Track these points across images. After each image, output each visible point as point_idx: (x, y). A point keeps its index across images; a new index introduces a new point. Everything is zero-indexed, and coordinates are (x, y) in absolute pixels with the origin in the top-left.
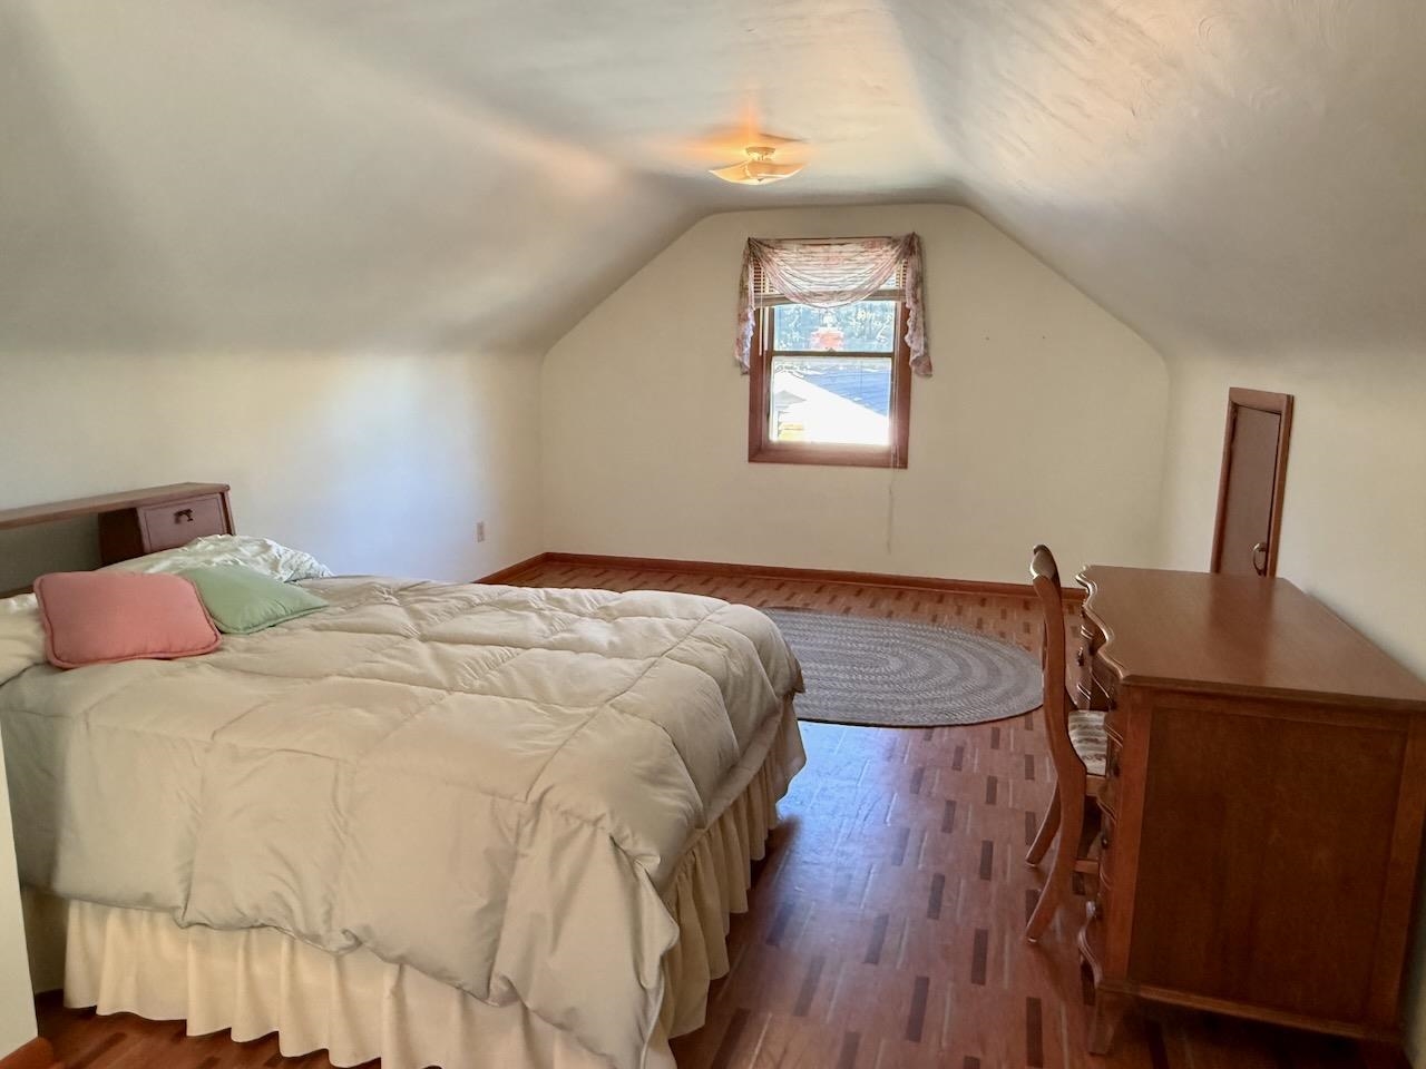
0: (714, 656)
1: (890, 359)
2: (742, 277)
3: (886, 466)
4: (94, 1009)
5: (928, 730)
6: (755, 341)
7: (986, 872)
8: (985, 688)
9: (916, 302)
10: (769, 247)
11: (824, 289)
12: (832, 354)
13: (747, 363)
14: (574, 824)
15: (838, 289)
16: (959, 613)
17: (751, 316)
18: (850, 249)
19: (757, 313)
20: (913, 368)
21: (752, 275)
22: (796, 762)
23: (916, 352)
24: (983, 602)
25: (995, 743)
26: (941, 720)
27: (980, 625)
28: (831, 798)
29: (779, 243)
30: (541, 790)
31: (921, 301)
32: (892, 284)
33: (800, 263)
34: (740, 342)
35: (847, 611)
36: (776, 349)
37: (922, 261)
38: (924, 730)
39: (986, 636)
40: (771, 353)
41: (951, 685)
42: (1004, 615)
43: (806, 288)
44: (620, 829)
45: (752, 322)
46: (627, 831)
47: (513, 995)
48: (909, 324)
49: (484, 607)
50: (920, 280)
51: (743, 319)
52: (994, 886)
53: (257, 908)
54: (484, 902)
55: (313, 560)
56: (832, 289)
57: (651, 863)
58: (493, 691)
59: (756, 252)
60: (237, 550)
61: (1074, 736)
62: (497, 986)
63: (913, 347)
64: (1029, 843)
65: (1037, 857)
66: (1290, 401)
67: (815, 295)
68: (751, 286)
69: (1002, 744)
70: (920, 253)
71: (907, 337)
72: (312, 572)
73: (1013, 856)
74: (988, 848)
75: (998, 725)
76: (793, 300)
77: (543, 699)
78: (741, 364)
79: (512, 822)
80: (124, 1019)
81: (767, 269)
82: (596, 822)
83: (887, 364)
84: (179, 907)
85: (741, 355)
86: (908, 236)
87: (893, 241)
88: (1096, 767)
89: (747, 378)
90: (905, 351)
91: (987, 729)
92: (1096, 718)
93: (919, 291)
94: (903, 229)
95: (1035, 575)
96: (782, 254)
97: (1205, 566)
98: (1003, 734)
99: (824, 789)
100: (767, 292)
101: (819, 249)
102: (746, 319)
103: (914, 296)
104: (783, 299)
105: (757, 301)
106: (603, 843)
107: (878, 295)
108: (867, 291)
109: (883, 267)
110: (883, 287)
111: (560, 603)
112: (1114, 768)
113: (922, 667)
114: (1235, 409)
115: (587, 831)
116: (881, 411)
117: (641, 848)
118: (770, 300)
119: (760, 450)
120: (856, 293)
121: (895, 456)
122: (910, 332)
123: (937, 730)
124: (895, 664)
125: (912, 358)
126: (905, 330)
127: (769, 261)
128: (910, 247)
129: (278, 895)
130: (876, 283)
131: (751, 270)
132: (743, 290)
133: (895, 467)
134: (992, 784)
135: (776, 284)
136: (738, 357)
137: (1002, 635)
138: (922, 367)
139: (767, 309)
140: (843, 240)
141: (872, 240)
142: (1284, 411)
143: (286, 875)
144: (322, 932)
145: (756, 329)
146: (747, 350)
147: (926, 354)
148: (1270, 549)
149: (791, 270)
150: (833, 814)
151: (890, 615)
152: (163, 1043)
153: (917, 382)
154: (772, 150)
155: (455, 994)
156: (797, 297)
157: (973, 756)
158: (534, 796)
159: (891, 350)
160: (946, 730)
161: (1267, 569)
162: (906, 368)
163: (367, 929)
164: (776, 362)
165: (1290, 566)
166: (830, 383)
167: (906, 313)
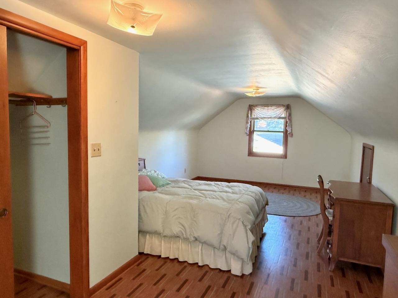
0: (253, 195)
1: (283, 133)
2: (247, 113)
3: (282, 158)
4: (143, 252)
5: (294, 217)
6: (250, 128)
7: (308, 243)
8: (307, 209)
9: (289, 120)
10: (254, 106)
11: (266, 116)
12: (268, 131)
13: (248, 133)
14: (235, 219)
15: (270, 116)
16: (300, 194)
17: (249, 122)
18: (273, 108)
19: (251, 122)
20: (288, 135)
21: (250, 113)
22: (266, 220)
23: (289, 131)
24: (306, 191)
25: (309, 220)
26: (297, 215)
27: (305, 196)
28: (274, 228)
29: (256, 106)
30: (229, 214)
31: (290, 120)
32: (283, 116)
33: (261, 110)
34: (246, 128)
35: (272, 192)
36: (255, 130)
37: (291, 110)
38: (293, 217)
39: (307, 199)
40: (254, 131)
41: (299, 208)
42: (311, 195)
43: (262, 116)
44: (243, 221)
45: (249, 124)
46: (245, 221)
47: (225, 249)
48: (287, 125)
49: (203, 185)
50: (290, 115)
51: (247, 123)
52: (310, 245)
53: (177, 233)
54: (219, 232)
55: (164, 175)
56: (269, 116)
57: (249, 227)
58: (214, 198)
59: (251, 108)
60: (151, 172)
61: (326, 213)
62: (222, 247)
63: (288, 130)
64: (317, 238)
65: (319, 240)
66: (373, 147)
67: (265, 118)
68: (250, 115)
69: (311, 220)
70: (290, 109)
71: (287, 128)
72: (164, 177)
73: (314, 240)
74: (308, 239)
75: (310, 217)
76: (260, 119)
77: (223, 199)
78: (247, 133)
79: (224, 219)
80: (148, 254)
81: (253, 112)
82: (239, 219)
83: (282, 134)
84: (162, 233)
85: (247, 131)
86: (287, 105)
87: (283, 106)
88: (331, 218)
89: (248, 136)
90: (286, 131)
91: (308, 218)
92: (331, 211)
93: (290, 117)
94: (286, 103)
95: (318, 180)
96: (257, 108)
97: (358, 181)
98: (311, 219)
99: (272, 227)
100: (253, 117)
101: (266, 107)
102: (248, 123)
103: (289, 118)
104: (257, 118)
105: (251, 119)
106: (241, 223)
107: (280, 118)
108: (277, 117)
109: (281, 112)
110: (281, 116)
111: (218, 184)
112: (334, 217)
113: (291, 204)
114: (364, 147)
115: (237, 221)
116: (280, 145)
117: (248, 224)
118: (254, 119)
119: (251, 153)
120: (275, 118)
121: (284, 156)
122: (288, 127)
123: (296, 217)
124: (285, 204)
125: (288, 133)
126: (286, 126)
127: (254, 110)
128: (288, 107)
129: (181, 231)
130: (280, 115)
131: (250, 111)
132: (248, 116)
133: (284, 158)
134: (309, 228)
135: (255, 115)
136: (246, 131)
137: (311, 199)
138: (291, 135)
139: (253, 121)
140: (272, 105)
141: (278, 105)
142: (372, 149)
143: (182, 227)
144: (189, 237)
145: (250, 125)
146: (248, 130)
147: (292, 132)
148: (370, 179)
149: (259, 112)
150: (275, 231)
151: (283, 193)
152: (156, 259)
153: (289, 139)
154: (259, 89)
155: (213, 249)
156: (260, 118)
157: (304, 222)
158: (228, 214)
159: (283, 131)
160: (298, 217)
161: (370, 182)
162: (286, 135)
163: (199, 236)
164: (255, 133)
165: (374, 182)
166: (268, 138)
167: (287, 122)
